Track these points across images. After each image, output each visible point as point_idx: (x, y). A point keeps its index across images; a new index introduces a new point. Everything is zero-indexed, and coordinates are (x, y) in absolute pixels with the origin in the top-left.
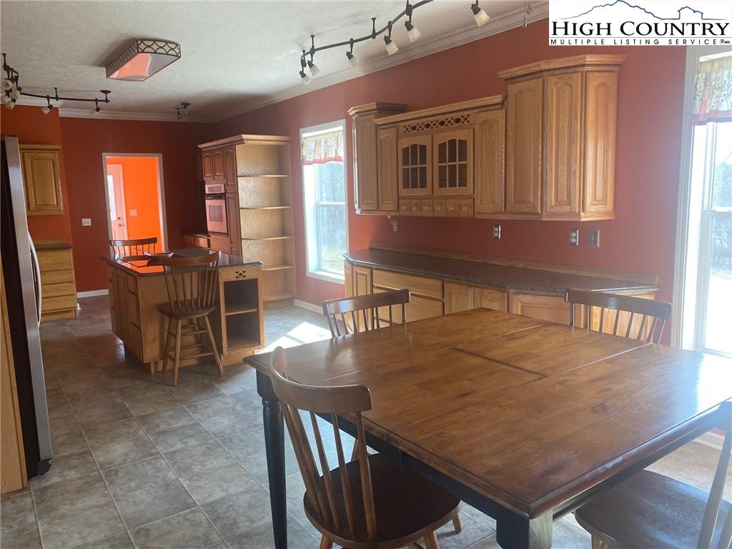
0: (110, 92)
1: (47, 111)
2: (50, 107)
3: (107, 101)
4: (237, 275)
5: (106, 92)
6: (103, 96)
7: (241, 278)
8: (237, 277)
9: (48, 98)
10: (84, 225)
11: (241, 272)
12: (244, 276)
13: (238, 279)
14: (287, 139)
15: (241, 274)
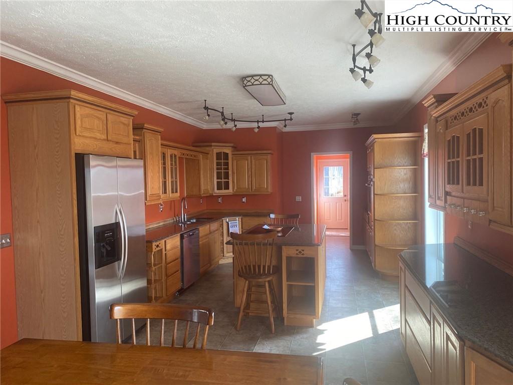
0: (293, 113)
1: (256, 130)
2: (259, 127)
3: (291, 119)
4: (297, 252)
5: (291, 114)
6: (289, 117)
7: (300, 256)
8: (297, 254)
9: (258, 122)
10: (297, 200)
11: (300, 250)
12: (303, 254)
13: (297, 256)
14: (417, 135)
15: (300, 252)
